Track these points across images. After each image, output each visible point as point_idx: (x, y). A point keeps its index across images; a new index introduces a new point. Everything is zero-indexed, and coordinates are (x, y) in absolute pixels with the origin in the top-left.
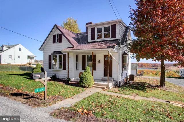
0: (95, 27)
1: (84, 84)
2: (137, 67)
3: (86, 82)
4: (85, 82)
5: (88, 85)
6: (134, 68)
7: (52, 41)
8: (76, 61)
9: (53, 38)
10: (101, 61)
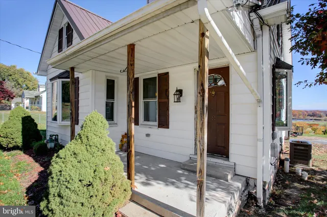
7: (57, 47)
8: (108, 97)
9: (59, 39)
10: (183, 94)
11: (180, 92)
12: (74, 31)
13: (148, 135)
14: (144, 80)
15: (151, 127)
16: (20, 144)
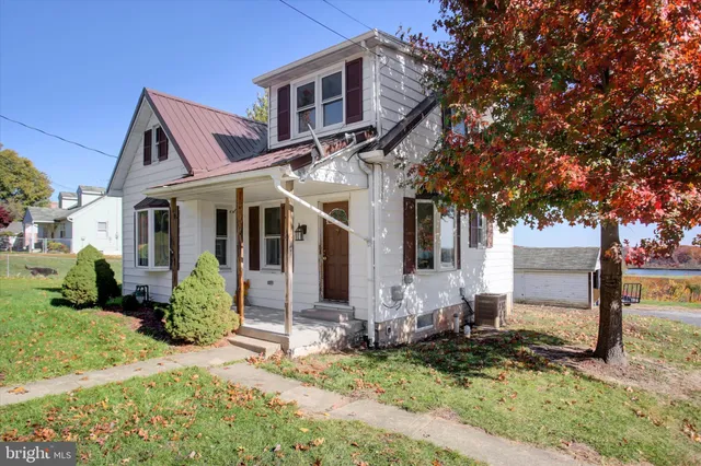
0: (292, 83)
1: (177, 327)
2: (595, 261)
3: (184, 320)
4: (181, 318)
5: (191, 334)
6: (577, 267)
7: (142, 156)
8: (218, 234)
9: (145, 145)
10: (308, 231)
11: (303, 229)
12: (170, 142)
13: (270, 283)
14: (266, 210)
15: (273, 271)
16: (95, 299)
